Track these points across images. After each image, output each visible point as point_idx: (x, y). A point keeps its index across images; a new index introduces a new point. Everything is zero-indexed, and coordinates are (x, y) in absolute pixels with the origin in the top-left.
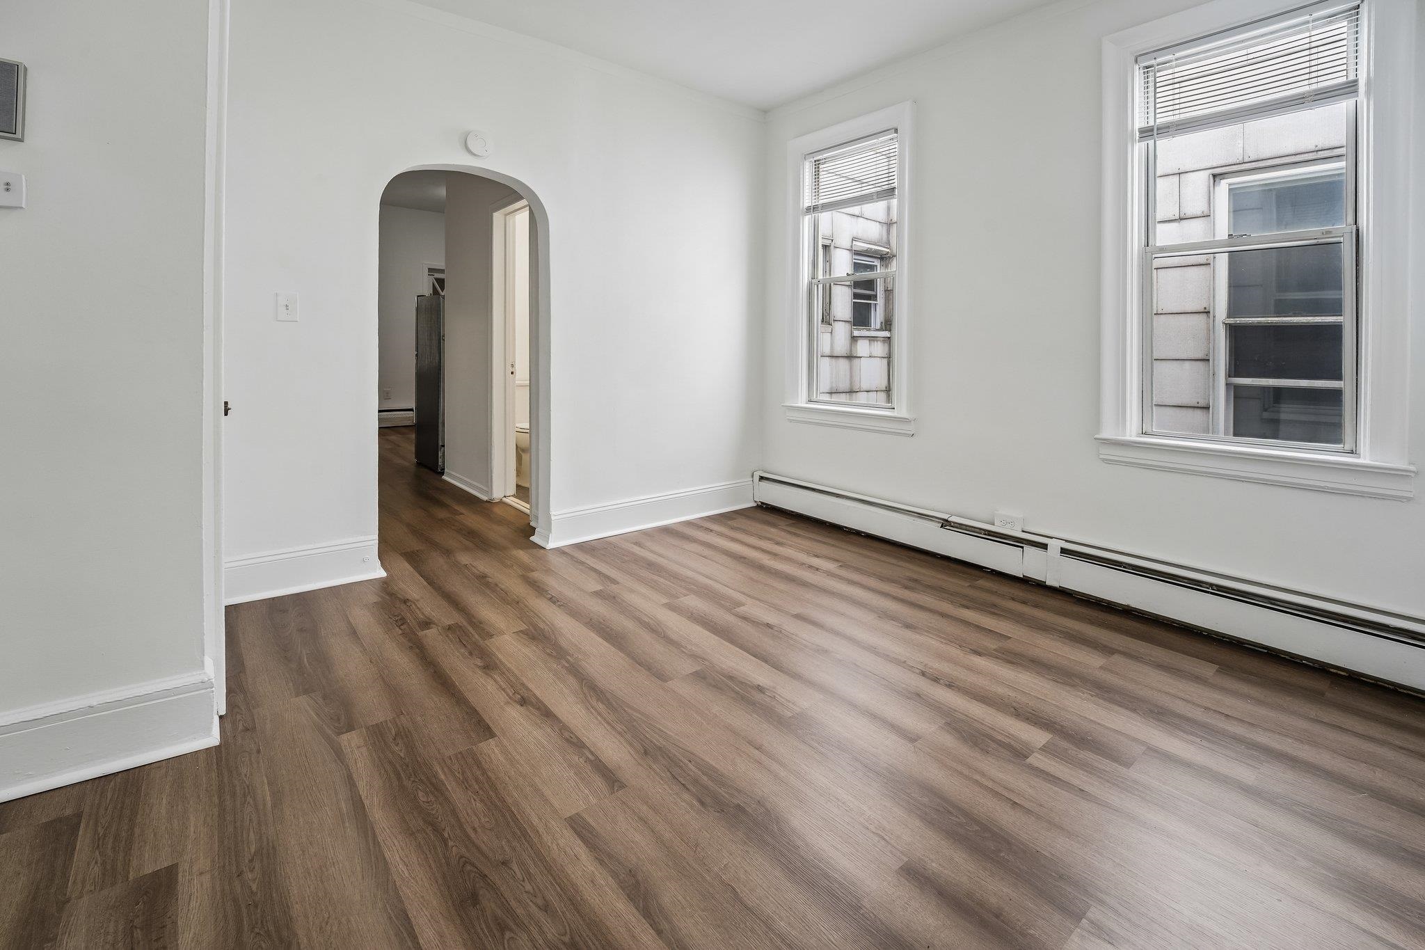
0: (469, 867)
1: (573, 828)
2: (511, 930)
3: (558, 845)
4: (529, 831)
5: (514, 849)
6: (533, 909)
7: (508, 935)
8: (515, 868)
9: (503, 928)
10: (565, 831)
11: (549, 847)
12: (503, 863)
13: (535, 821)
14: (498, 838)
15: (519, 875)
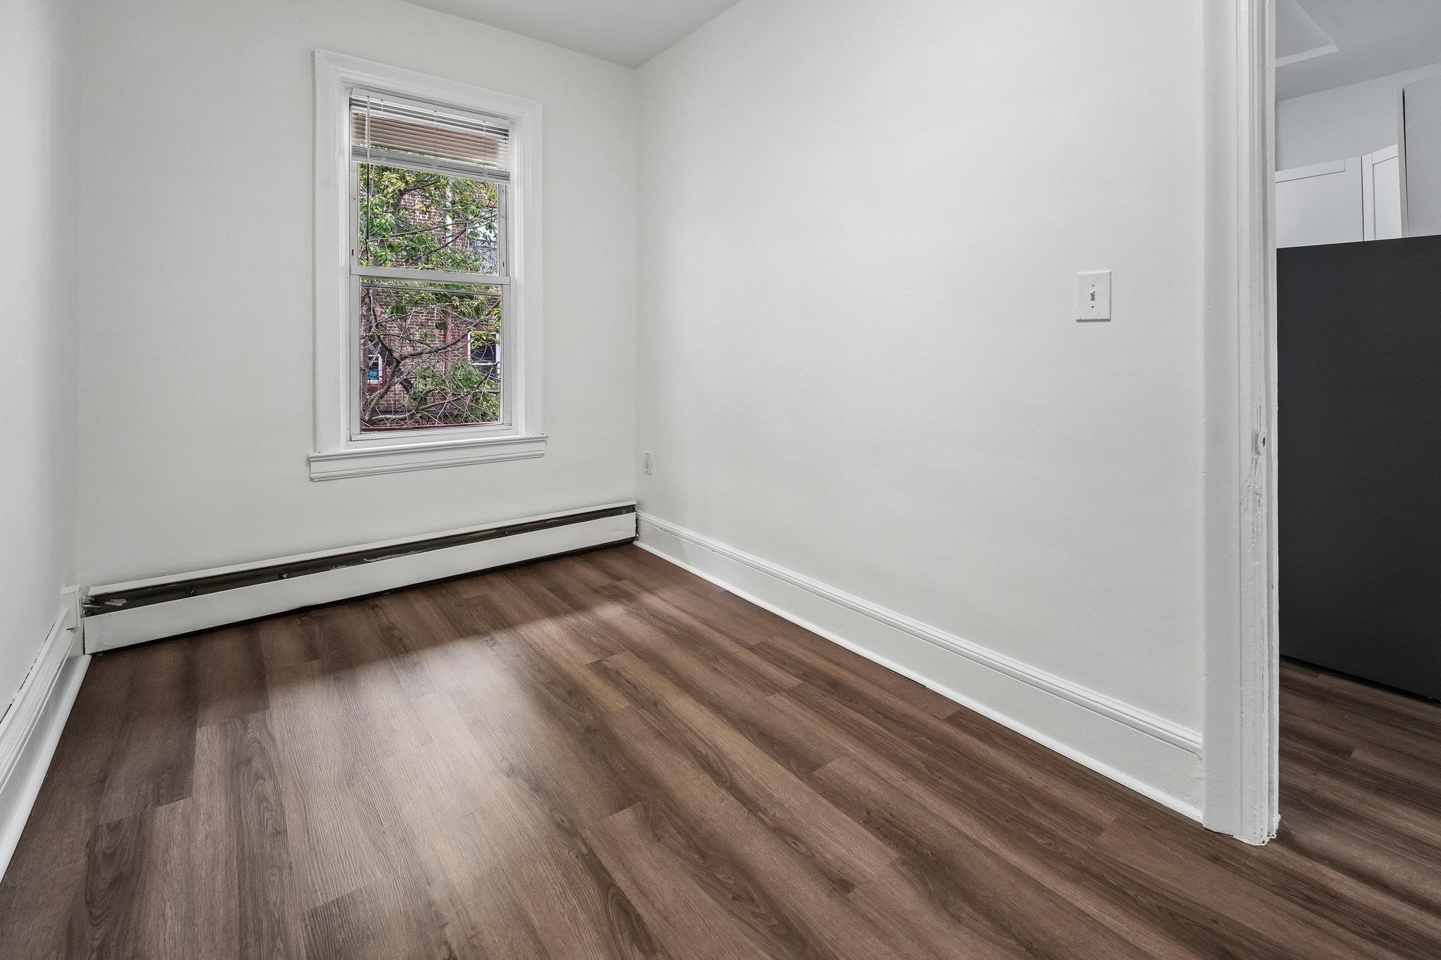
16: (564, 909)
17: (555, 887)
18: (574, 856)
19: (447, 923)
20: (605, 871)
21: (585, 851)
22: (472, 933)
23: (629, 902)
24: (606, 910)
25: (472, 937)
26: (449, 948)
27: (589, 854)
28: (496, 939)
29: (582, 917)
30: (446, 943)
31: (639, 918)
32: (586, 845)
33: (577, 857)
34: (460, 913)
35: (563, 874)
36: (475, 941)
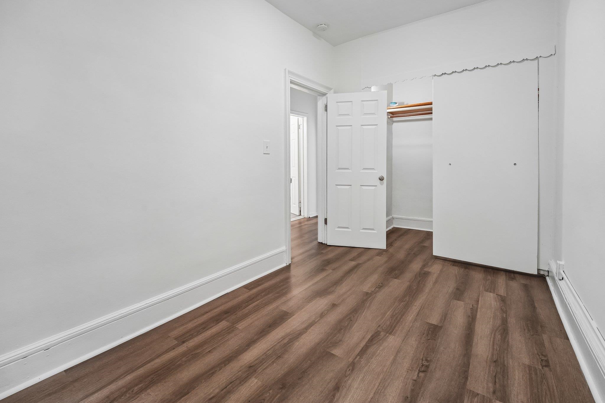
16: (383, 353)
17: (377, 358)
18: (363, 359)
19: (413, 380)
20: (362, 349)
21: (358, 357)
22: (409, 371)
23: (369, 340)
24: (375, 344)
25: (410, 370)
26: (418, 374)
27: (359, 355)
28: (405, 364)
29: (381, 348)
30: (418, 376)
31: (372, 336)
32: (356, 358)
33: (362, 358)
34: (407, 379)
35: (372, 359)
36: (410, 369)
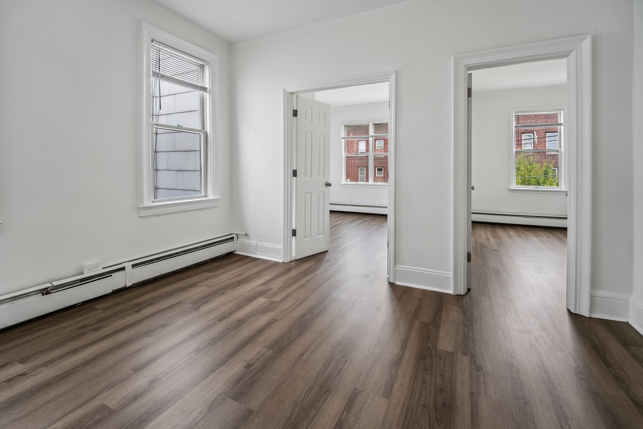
0: (439, 418)
1: (390, 394)
2: (439, 386)
3: (401, 394)
4: (406, 408)
5: (417, 408)
6: (428, 385)
7: (441, 387)
8: (422, 401)
9: (441, 390)
10: (394, 396)
11: (405, 397)
12: (425, 407)
13: (399, 410)
14: (419, 418)
15: (423, 398)
